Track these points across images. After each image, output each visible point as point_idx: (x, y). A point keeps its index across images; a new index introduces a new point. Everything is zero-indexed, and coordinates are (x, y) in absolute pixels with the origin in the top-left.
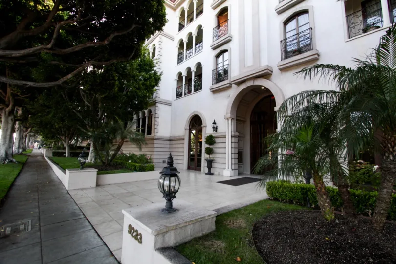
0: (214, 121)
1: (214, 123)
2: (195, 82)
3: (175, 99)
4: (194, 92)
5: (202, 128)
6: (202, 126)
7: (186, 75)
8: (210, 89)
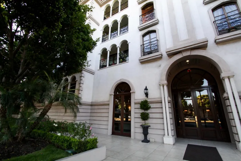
0: (146, 87)
1: (146, 89)
2: (120, 55)
3: (99, 69)
4: (119, 63)
5: (130, 94)
6: (131, 92)
7: (110, 50)
8: (139, 60)
